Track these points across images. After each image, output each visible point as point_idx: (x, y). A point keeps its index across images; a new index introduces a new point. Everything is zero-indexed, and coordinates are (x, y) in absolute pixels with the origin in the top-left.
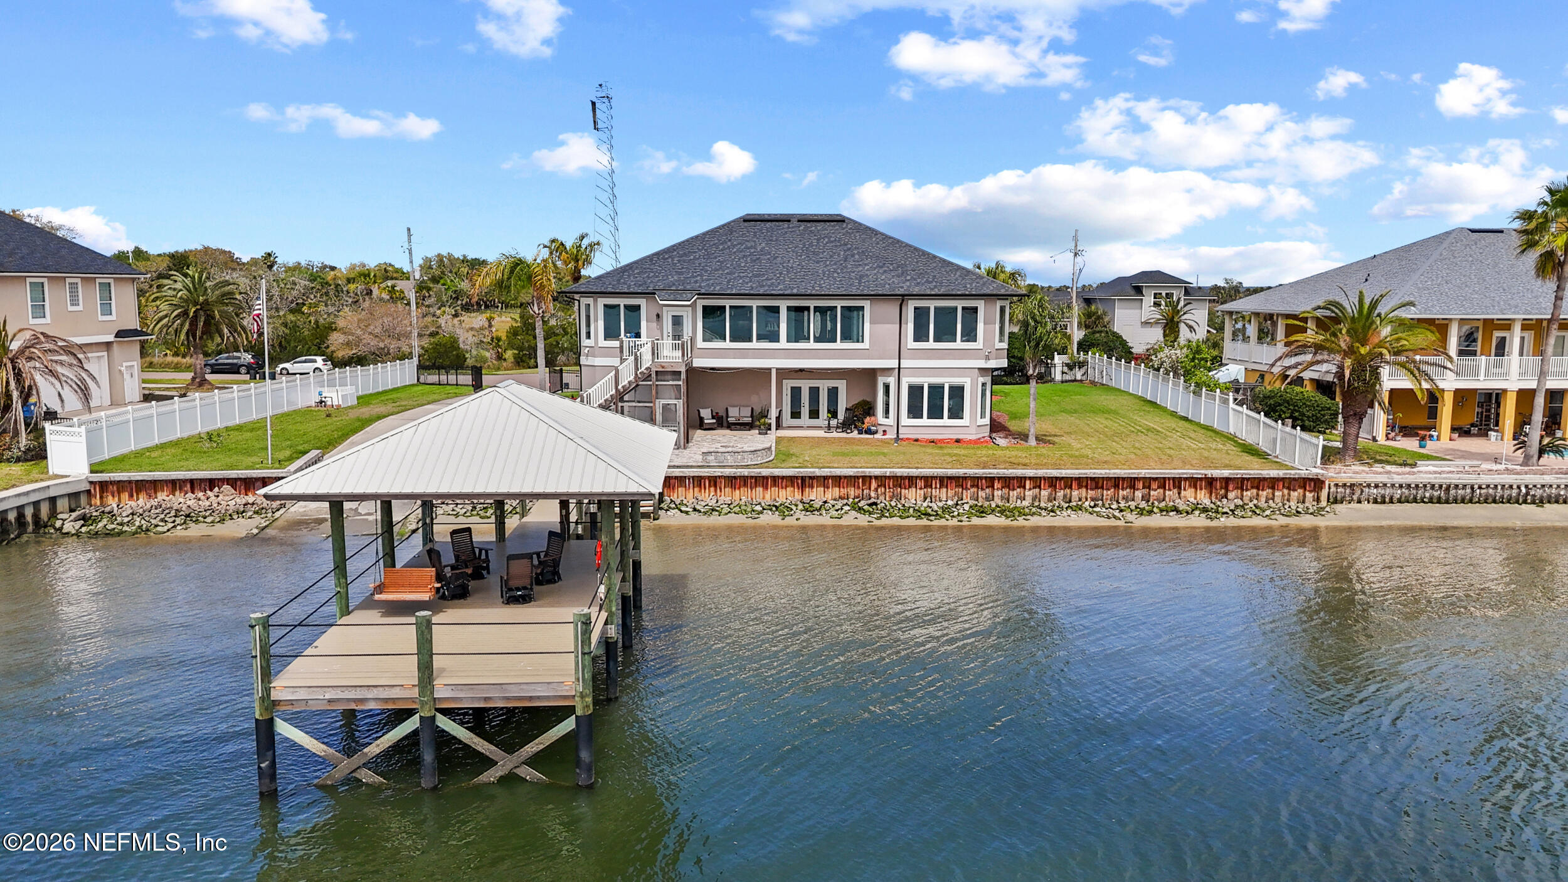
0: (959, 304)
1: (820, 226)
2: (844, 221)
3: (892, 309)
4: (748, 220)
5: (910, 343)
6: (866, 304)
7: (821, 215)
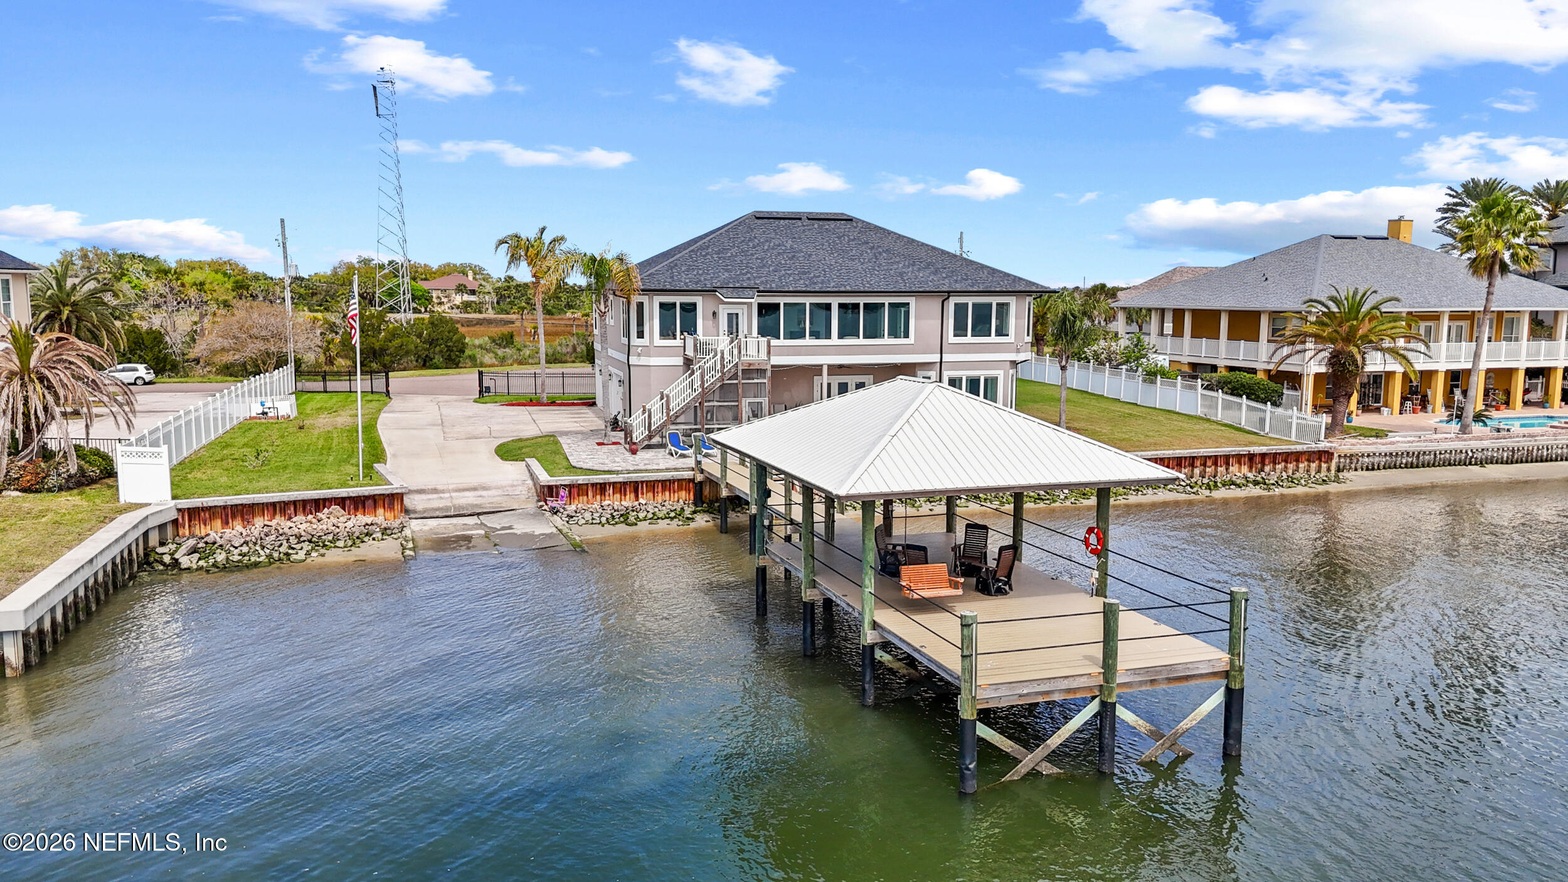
0: (995, 301)
1: (832, 224)
2: (851, 220)
3: (934, 304)
4: (759, 217)
5: (951, 339)
6: (912, 301)
7: (827, 214)
